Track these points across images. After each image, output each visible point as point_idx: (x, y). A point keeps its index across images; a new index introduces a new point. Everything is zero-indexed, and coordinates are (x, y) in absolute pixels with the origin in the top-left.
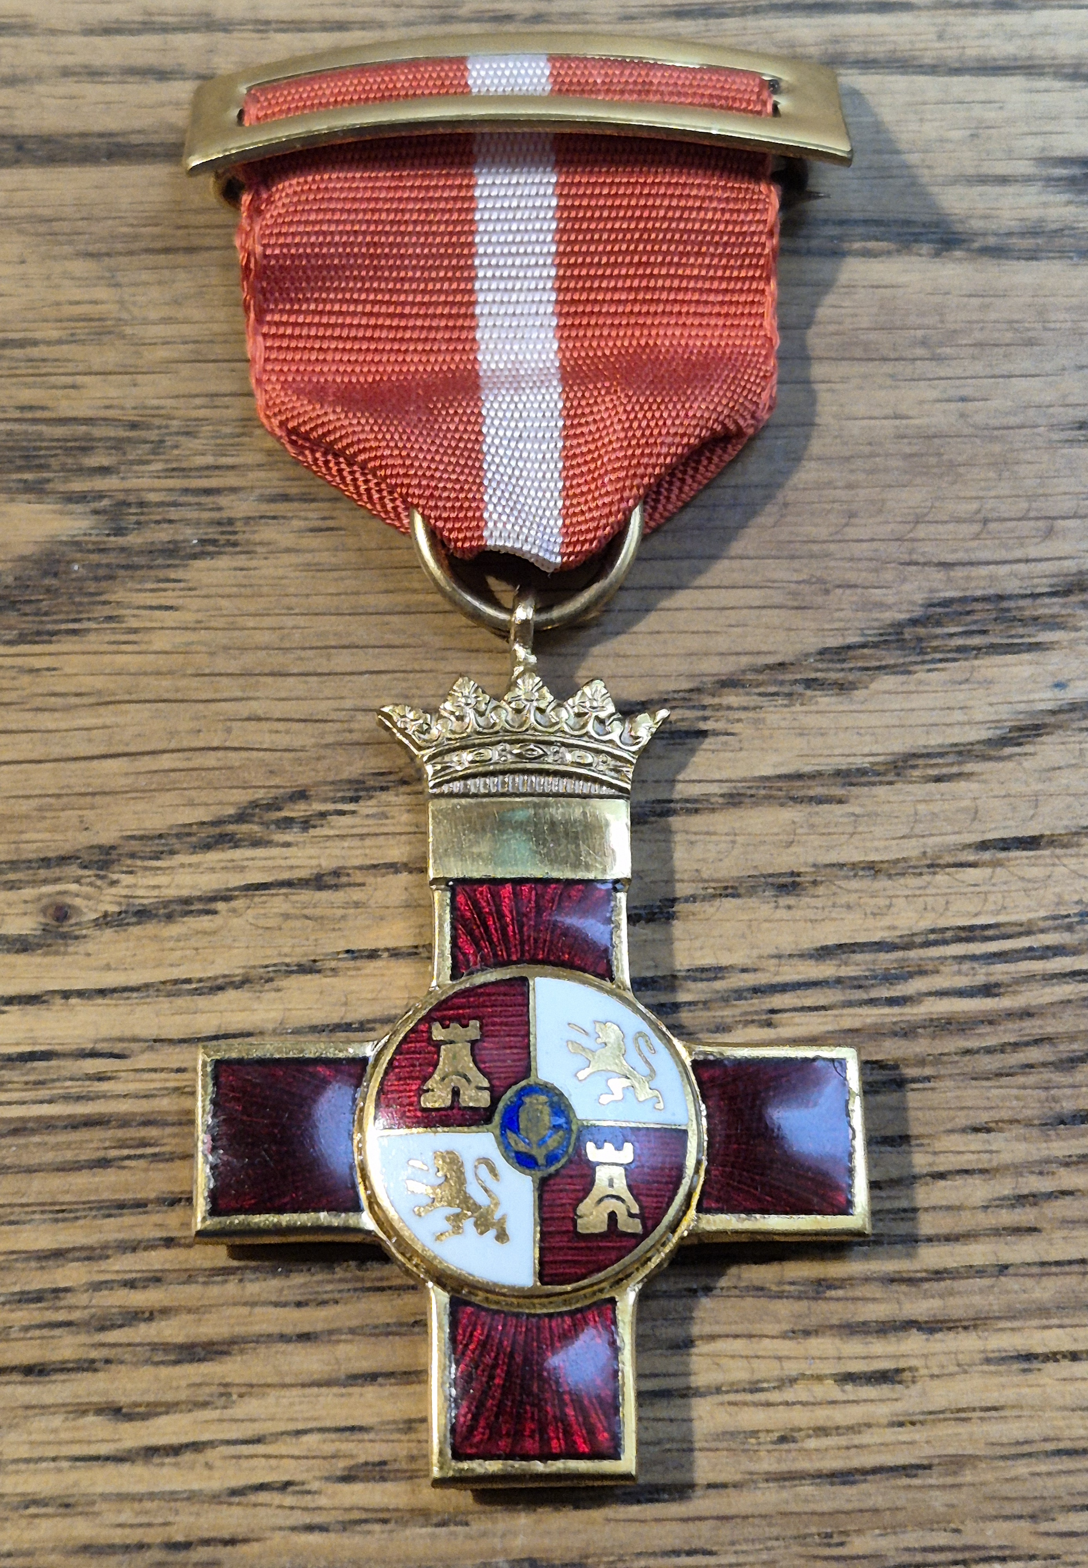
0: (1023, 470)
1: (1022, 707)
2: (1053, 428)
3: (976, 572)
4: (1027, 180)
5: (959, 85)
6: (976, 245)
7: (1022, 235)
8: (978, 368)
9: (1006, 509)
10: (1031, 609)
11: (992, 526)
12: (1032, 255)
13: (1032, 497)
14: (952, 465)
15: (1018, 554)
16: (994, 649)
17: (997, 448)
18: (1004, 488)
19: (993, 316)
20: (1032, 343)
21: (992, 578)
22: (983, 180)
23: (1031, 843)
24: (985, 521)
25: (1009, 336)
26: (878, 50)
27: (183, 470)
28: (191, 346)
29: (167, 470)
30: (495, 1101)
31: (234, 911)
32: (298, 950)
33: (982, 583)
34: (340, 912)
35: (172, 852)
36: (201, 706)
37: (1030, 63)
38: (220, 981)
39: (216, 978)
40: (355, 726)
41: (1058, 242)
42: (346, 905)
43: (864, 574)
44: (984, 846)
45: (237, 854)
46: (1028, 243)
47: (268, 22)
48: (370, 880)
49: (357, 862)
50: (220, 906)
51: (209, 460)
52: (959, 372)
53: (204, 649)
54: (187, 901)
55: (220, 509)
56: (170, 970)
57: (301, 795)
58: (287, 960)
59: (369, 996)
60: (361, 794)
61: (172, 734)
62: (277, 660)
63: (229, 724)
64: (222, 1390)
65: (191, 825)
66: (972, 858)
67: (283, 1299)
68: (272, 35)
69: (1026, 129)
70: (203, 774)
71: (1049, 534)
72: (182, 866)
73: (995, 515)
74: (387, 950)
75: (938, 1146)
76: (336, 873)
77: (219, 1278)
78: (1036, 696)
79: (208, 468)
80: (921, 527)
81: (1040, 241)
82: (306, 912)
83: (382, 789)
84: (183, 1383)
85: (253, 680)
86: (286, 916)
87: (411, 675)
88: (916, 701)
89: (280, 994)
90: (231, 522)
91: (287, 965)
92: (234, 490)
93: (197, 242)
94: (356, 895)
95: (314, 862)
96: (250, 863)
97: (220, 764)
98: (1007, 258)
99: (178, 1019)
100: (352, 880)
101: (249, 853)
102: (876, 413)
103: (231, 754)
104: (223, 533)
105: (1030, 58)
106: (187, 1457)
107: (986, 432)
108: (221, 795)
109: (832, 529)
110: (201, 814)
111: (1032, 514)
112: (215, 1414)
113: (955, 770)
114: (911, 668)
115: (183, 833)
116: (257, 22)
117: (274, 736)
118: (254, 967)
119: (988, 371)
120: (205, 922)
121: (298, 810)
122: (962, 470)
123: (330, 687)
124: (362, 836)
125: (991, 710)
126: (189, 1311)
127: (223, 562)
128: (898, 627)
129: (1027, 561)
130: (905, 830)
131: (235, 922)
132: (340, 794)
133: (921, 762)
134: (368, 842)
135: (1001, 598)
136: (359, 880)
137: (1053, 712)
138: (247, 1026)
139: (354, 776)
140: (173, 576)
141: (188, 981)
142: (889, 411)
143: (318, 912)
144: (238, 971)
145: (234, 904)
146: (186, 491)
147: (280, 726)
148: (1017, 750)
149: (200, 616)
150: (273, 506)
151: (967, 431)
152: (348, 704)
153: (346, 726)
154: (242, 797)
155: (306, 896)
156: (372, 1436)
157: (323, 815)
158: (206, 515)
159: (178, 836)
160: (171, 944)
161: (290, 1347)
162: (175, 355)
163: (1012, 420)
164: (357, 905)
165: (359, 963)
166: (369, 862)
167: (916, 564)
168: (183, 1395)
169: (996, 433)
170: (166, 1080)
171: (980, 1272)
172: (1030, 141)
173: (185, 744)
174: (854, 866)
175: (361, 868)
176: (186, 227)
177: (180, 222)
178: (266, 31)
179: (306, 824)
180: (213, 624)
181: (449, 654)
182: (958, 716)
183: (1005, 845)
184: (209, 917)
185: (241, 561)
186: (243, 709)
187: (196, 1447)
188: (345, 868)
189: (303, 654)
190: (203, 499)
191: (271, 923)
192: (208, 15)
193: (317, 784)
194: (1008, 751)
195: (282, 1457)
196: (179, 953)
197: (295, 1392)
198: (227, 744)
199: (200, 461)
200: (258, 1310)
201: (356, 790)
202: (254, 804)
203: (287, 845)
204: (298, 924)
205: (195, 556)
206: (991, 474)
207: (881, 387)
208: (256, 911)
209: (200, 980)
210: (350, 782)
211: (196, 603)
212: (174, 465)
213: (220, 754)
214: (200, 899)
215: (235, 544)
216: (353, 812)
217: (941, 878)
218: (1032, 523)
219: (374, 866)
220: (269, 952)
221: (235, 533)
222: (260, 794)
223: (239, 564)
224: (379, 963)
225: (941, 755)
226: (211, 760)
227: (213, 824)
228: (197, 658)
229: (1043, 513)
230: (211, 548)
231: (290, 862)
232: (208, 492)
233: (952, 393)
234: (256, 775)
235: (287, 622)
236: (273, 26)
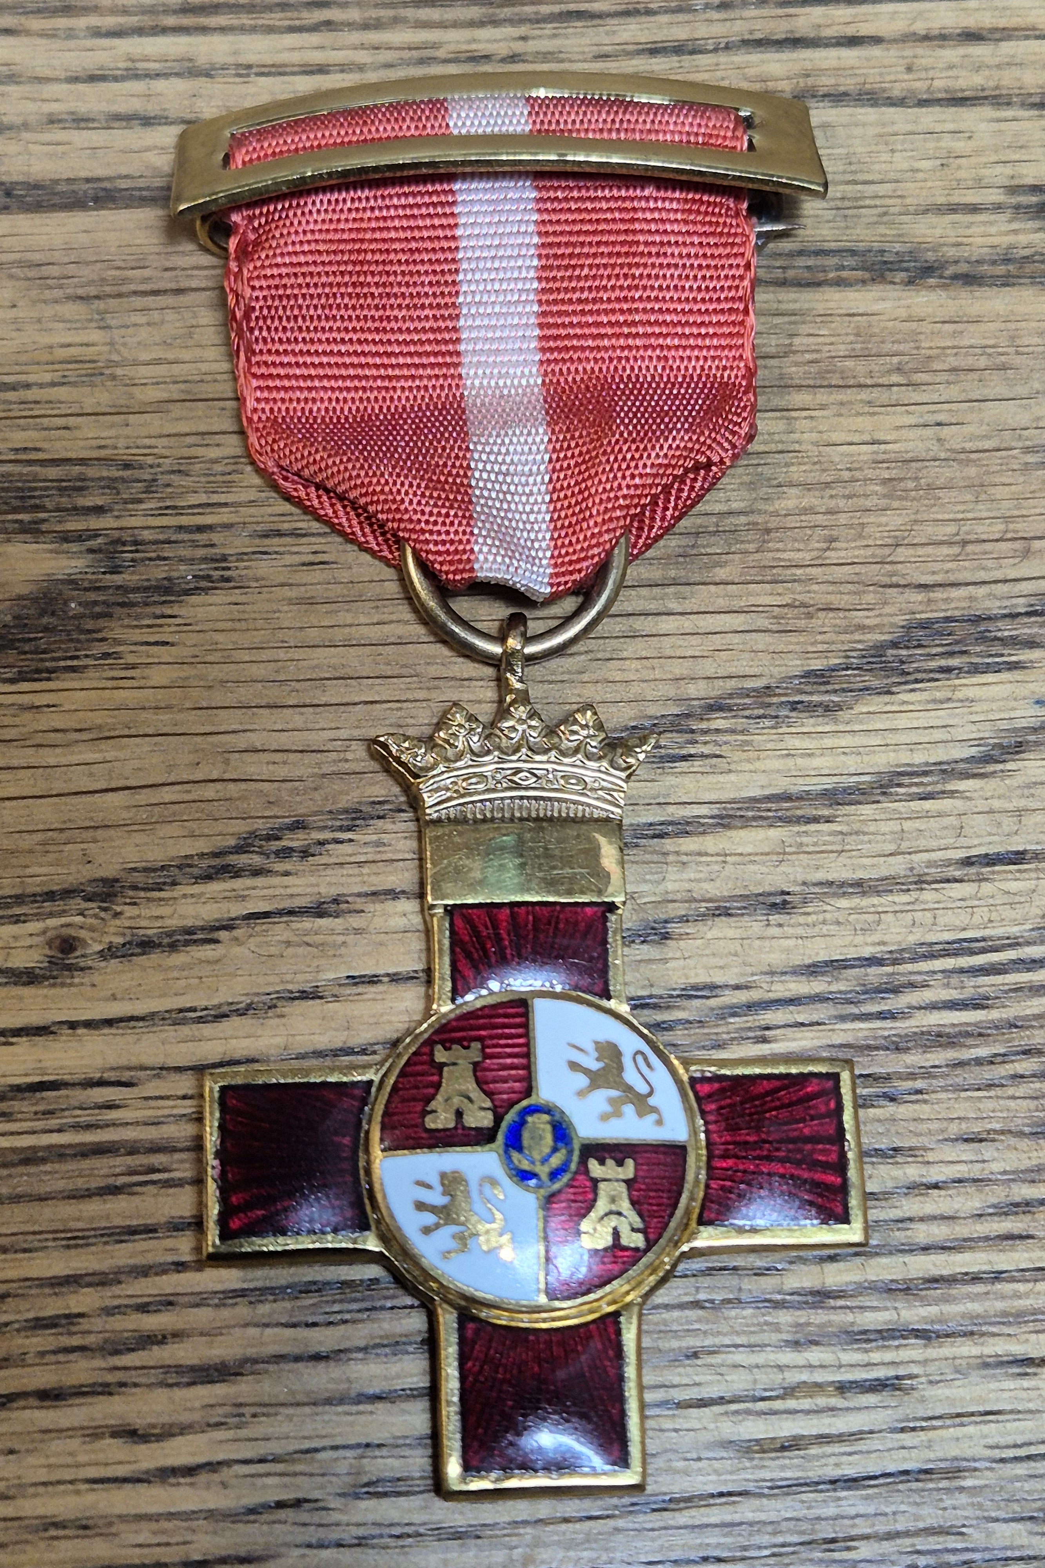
0: (999, 492)
1: (1004, 725)
2: (1027, 450)
3: (955, 593)
4: (998, 208)
5: (929, 117)
6: (948, 273)
7: (994, 263)
8: (953, 392)
9: (982, 530)
10: (1007, 630)
11: (970, 548)
12: (1006, 282)
13: (1007, 519)
14: (930, 487)
15: (999, 575)
16: (975, 670)
17: (972, 471)
18: (982, 511)
19: (966, 342)
20: (1004, 368)
21: (971, 598)
22: (953, 209)
23: (1018, 858)
24: (965, 543)
25: (983, 362)
26: (848, 84)
27: (175, 507)
28: (182, 386)
29: (161, 508)
30: (498, 1119)
31: (236, 939)
32: (300, 977)
33: (963, 604)
34: (341, 938)
35: (174, 884)
36: (199, 739)
37: (997, 92)
38: (225, 1009)
39: (220, 1006)
40: (350, 756)
41: (1029, 269)
42: (346, 932)
43: (846, 597)
44: (968, 862)
45: (238, 884)
46: (1001, 269)
47: (249, 67)
48: (370, 907)
49: (356, 890)
50: (223, 935)
51: (203, 498)
52: (935, 398)
53: (202, 683)
54: (189, 931)
55: (213, 546)
56: (175, 999)
57: (299, 825)
58: (290, 987)
59: (372, 1020)
60: (358, 822)
61: (171, 767)
62: (273, 694)
63: (226, 755)
64: (236, 1411)
65: (192, 856)
66: (957, 874)
67: (294, 1320)
68: (253, 78)
69: (996, 159)
70: (202, 805)
71: (1027, 553)
72: (185, 896)
73: (973, 537)
74: (388, 975)
75: (930, 1157)
76: (336, 901)
77: (230, 1301)
78: (1017, 714)
79: (199, 506)
80: (899, 550)
81: (1011, 267)
82: (306, 939)
83: (379, 817)
84: (197, 1404)
85: (250, 712)
86: (288, 943)
87: (405, 705)
88: (902, 721)
89: (283, 1020)
90: (224, 558)
91: (291, 992)
92: (228, 526)
93: (184, 284)
94: (355, 921)
95: (316, 890)
96: (252, 892)
97: (221, 795)
98: (980, 285)
99: (183, 1047)
100: (351, 907)
101: (249, 882)
102: (856, 438)
103: (231, 786)
104: (216, 569)
105: (997, 88)
106: (203, 1478)
107: (963, 456)
108: (220, 827)
109: (815, 554)
110: (202, 846)
111: (1009, 536)
112: (230, 1434)
113: (939, 788)
114: (894, 689)
115: (184, 864)
116: (238, 66)
117: (271, 767)
118: (258, 994)
119: (963, 397)
120: (207, 952)
121: (295, 840)
122: (940, 493)
123: (325, 718)
124: (359, 864)
125: (974, 728)
126: (202, 1334)
127: (218, 597)
128: (879, 649)
129: (1006, 581)
130: (892, 848)
131: (237, 950)
132: (338, 823)
133: (906, 780)
134: (365, 870)
135: (978, 619)
136: (358, 907)
137: (1035, 730)
138: (252, 1053)
139: (349, 805)
140: (169, 612)
141: (193, 1010)
142: (866, 437)
143: (319, 939)
144: (243, 998)
145: (236, 933)
146: (180, 528)
147: (278, 757)
148: (1000, 767)
149: (196, 651)
150: (267, 541)
151: (943, 455)
152: (343, 734)
153: (342, 755)
154: (242, 827)
155: (307, 923)
156: (384, 1452)
157: (321, 843)
158: (200, 553)
159: (179, 867)
160: (175, 974)
161: (300, 1365)
162: (165, 395)
163: (987, 444)
164: (358, 931)
165: (360, 989)
166: (365, 889)
167: (897, 586)
168: (196, 1416)
169: (973, 456)
170: (173, 1107)
171: (976, 1278)
172: (999, 169)
173: (185, 777)
174: (843, 884)
175: (359, 895)
176: (174, 269)
177: (168, 264)
178: (248, 75)
179: (305, 853)
180: (209, 658)
181: (441, 683)
182: (941, 735)
183: (990, 860)
184: (213, 946)
185: (236, 596)
186: (241, 741)
187: (212, 1467)
188: (344, 895)
189: (298, 686)
190: (197, 536)
191: (273, 950)
192: (190, 60)
193: (316, 813)
194: (991, 768)
195: (295, 1474)
196: (183, 982)
197: (307, 1410)
198: (227, 776)
199: (194, 500)
200: (269, 1331)
201: (354, 819)
202: (253, 834)
203: (287, 874)
204: (300, 950)
205: (188, 592)
206: (969, 497)
207: (859, 414)
208: (258, 939)
209: (206, 1009)
210: (346, 811)
211: (194, 638)
212: (168, 504)
213: (218, 786)
214: (203, 929)
215: (228, 580)
216: (351, 840)
217: (928, 896)
218: (1009, 545)
219: (374, 894)
220: (271, 979)
221: (229, 569)
222: (260, 824)
223: (233, 599)
224: (380, 988)
225: (925, 773)
226: (210, 791)
227: (215, 855)
228: (195, 693)
229: (1020, 535)
230: (204, 584)
231: (289, 891)
232: (200, 529)
233: (930, 418)
234: (255, 806)
235: (281, 654)
236: (254, 70)
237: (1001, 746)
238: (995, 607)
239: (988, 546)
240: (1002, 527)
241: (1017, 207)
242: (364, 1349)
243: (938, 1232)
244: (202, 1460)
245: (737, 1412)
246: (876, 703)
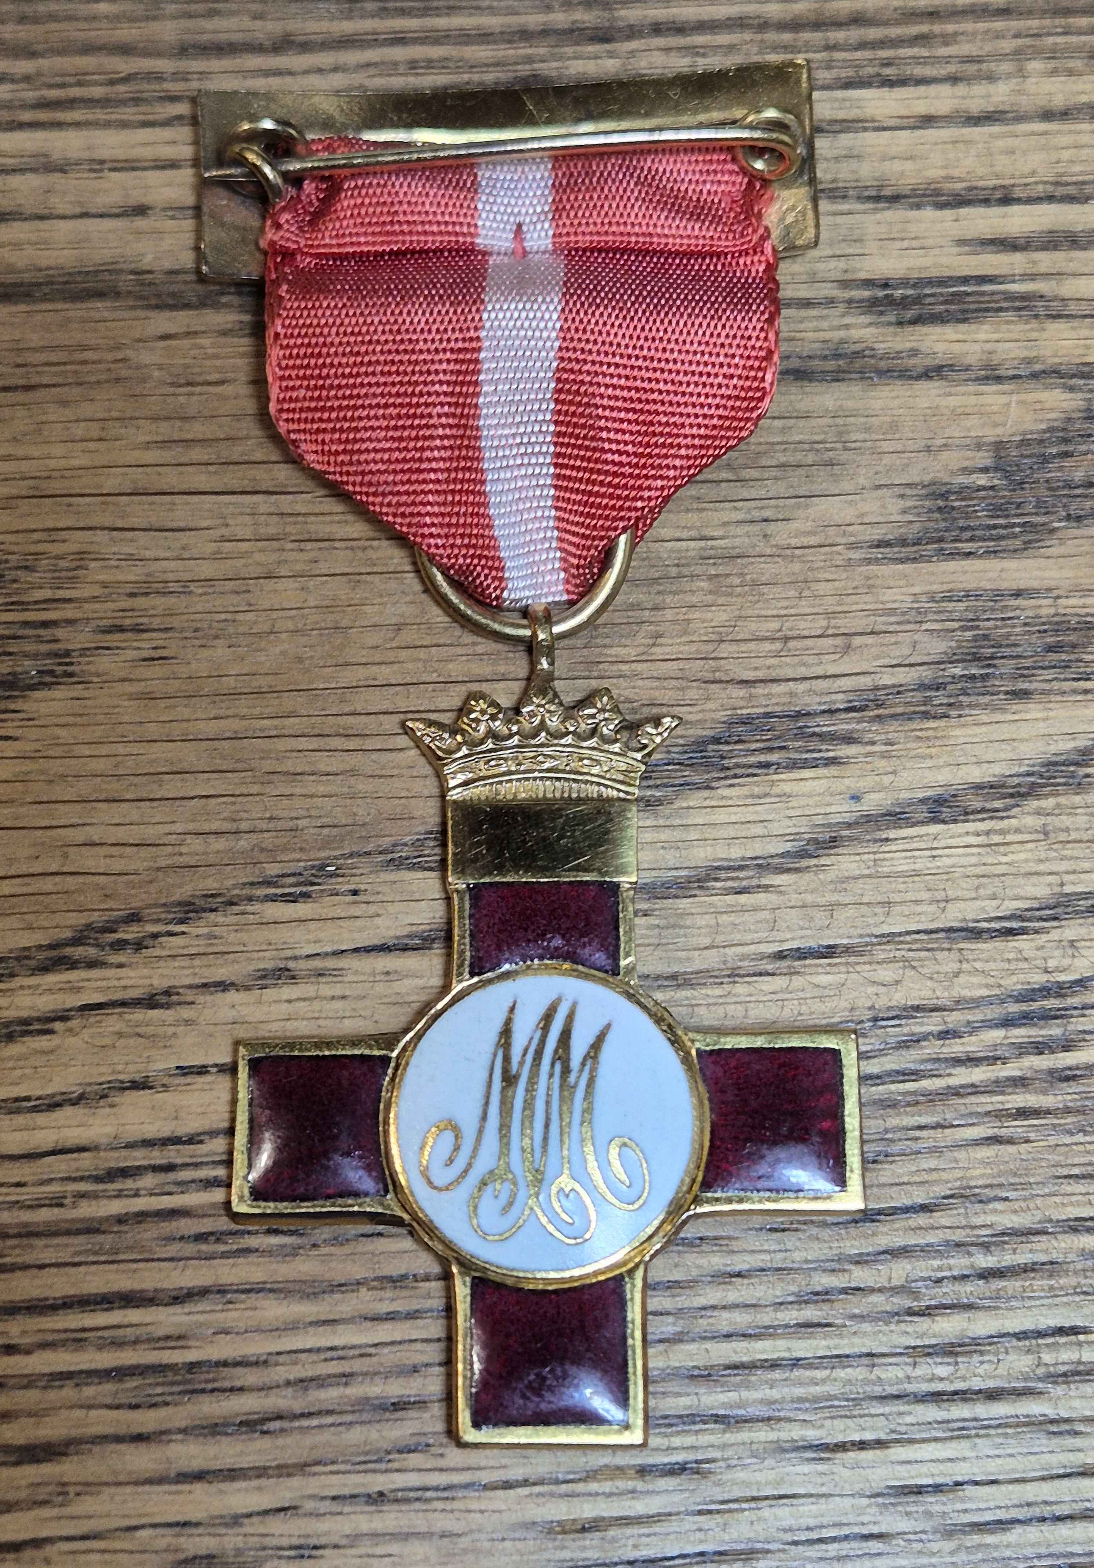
0: (823, 588)
1: (820, 820)
2: (851, 546)
3: (776, 689)
4: (831, 302)
7: (825, 358)
8: (780, 488)
9: (804, 626)
10: (825, 725)
11: (792, 644)
12: (838, 377)
13: (830, 615)
14: (755, 584)
15: (819, 671)
16: (794, 765)
17: (796, 567)
18: (805, 607)
19: (795, 438)
20: (831, 464)
21: (791, 694)
23: (829, 952)
24: (787, 639)
25: (810, 458)
27: (23, 603)
28: (31, 483)
29: (7, 604)
31: (70, 1030)
32: (131, 1068)
33: (783, 700)
34: (171, 1030)
35: (12, 975)
36: (39, 833)
37: (834, 185)
38: (58, 1098)
39: (53, 1095)
40: (184, 849)
41: (858, 363)
42: (176, 1023)
43: (670, 693)
44: (780, 956)
45: (73, 976)
46: (831, 365)
47: (102, 162)
48: (201, 999)
49: (188, 981)
50: (58, 1026)
51: (48, 593)
52: (763, 493)
53: (42, 778)
54: (26, 1022)
55: (56, 641)
56: (10, 1088)
57: (134, 918)
58: (121, 1077)
59: (199, 1110)
60: (191, 915)
61: (11, 861)
62: (113, 787)
63: (65, 849)
64: (60, 1489)
65: (29, 948)
66: (770, 967)
67: (117, 1401)
68: (106, 173)
69: (831, 253)
70: (41, 898)
71: (847, 649)
72: (22, 987)
73: (795, 633)
74: (216, 1065)
75: (735, 1245)
76: (167, 993)
77: (57, 1383)
78: (833, 809)
79: (46, 601)
80: (723, 646)
81: (841, 362)
82: (139, 1030)
83: (212, 910)
84: (23, 1483)
85: (89, 806)
86: (120, 1035)
87: (239, 799)
88: (721, 816)
89: (114, 1110)
90: (67, 653)
91: (122, 1082)
92: (70, 622)
93: (35, 380)
94: (186, 1013)
95: (147, 982)
96: (86, 984)
97: (59, 888)
98: (810, 381)
99: (18, 1136)
100: (182, 999)
101: (83, 974)
102: (685, 534)
103: (70, 879)
104: (60, 664)
105: (834, 181)
106: (28, 1553)
107: (789, 552)
108: (58, 919)
109: (640, 650)
110: (41, 938)
111: (830, 632)
112: (55, 1512)
113: (755, 882)
114: (714, 784)
115: (23, 956)
116: (92, 161)
117: (108, 861)
118: (90, 1084)
119: (791, 492)
120: (43, 1042)
121: (130, 933)
122: (765, 589)
123: (160, 812)
124: (192, 956)
125: (790, 823)
126: (30, 1415)
127: (60, 693)
128: (700, 745)
129: (826, 677)
130: (707, 941)
131: (72, 1041)
132: (172, 916)
133: (723, 875)
134: (197, 962)
135: (799, 715)
136: (189, 998)
137: (849, 825)
138: (83, 1142)
139: (182, 898)
140: (12, 707)
141: (27, 1099)
142: (693, 533)
143: (150, 1030)
144: (73, 1089)
145: (70, 1024)
146: (26, 624)
147: (115, 850)
148: (813, 862)
149: (37, 745)
150: (109, 637)
151: (768, 551)
152: (179, 828)
153: (177, 849)
154: (79, 920)
155: (139, 1015)
156: (200, 1530)
157: (155, 936)
158: (44, 648)
159: (18, 959)
160: (11, 1064)
161: (123, 1447)
162: (14, 492)
163: (813, 540)
164: (188, 1022)
165: (189, 1079)
166: (198, 981)
167: (721, 682)
168: (23, 1494)
169: (797, 552)
170: (7, 1194)
171: (774, 1365)
172: (833, 264)
173: (24, 869)
174: (658, 977)
175: (190, 987)
176: (25, 365)
177: (20, 361)
178: (102, 170)
179: (139, 946)
180: (51, 753)
181: (275, 777)
182: (758, 830)
183: (802, 954)
184: (48, 1037)
185: (78, 691)
186: (80, 835)
187: (37, 1543)
188: (175, 987)
189: (136, 780)
190: (42, 632)
191: (106, 1041)
192: (46, 156)
193: (150, 906)
194: (805, 863)
195: (115, 1552)
196: (18, 1072)
197: (129, 1489)
198: (65, 869)
199: (39, 595)
200: (93, 1413)
201: (187, 912)
202: (89, 926)
203: (121, 966)
204: (132, 1041)
205: (33, 688)
206: (792, 593)
207: (688, 510)
208: (91, 1031)
209: (38, 1099)
210: (180, 904)
211: (34, 733)
212: (14, 599)
213: (57, 879)
214: (39, 1019)
215: (71, 675)
216: (183, 933)
217: (741, 989)
218: (830, 641)
219: (205, 985)
220: (102, 1069)
221: (72, 664)
222: (95, 917)
223: (75, 694)
224: (208, 1078)
225: (741, 868)
226: (48, 885)
227: (52, 947)
228: (35, 787)
229: (842, 631)
230: (48, 679)
231: (124, 983)
232: (45, 624)
233: (757, 514)
234: (91, 899)
235: (121, 749)
236: (107, 166)
237: (816, 841)
238: (814, 703)
239: (809, 642)
240: (824, 623)
241: (850, 301)
242: (184, 1431)
243: (741, 1319)
244: (27, 1536)
245: (541, 1494)
246: (696, 798)
